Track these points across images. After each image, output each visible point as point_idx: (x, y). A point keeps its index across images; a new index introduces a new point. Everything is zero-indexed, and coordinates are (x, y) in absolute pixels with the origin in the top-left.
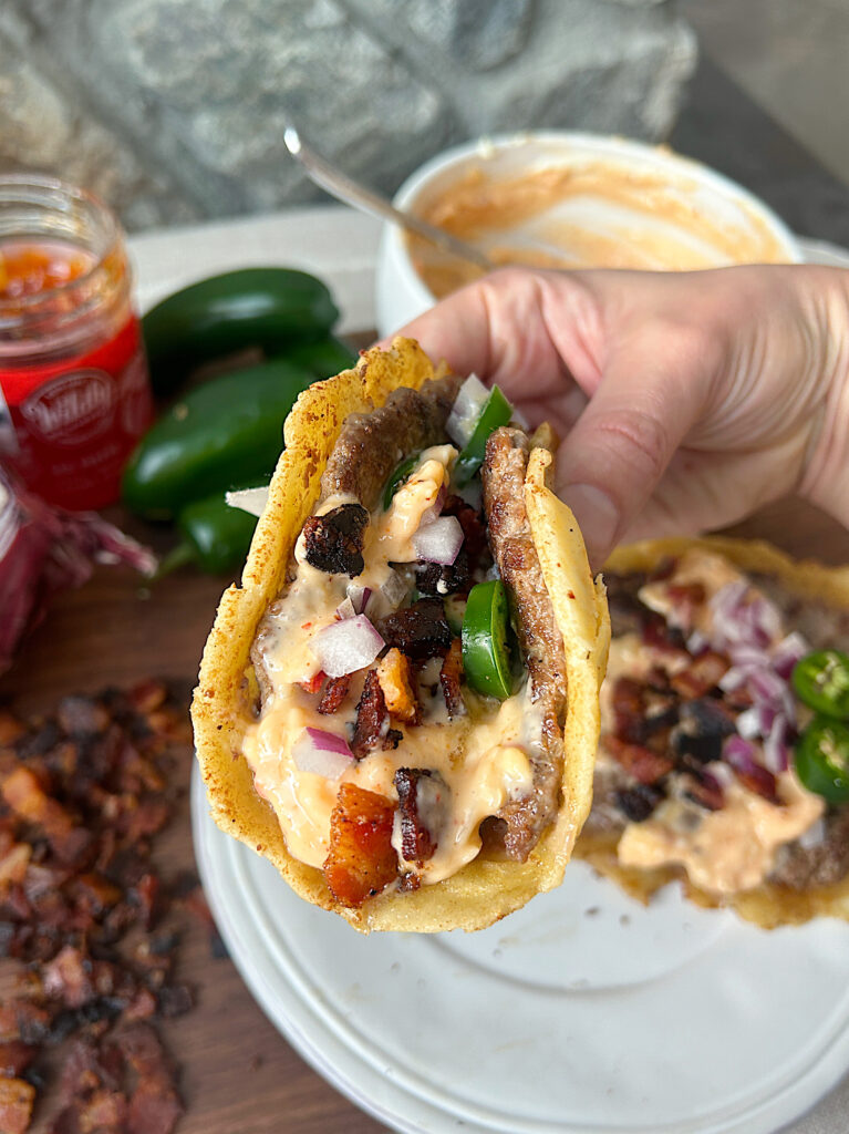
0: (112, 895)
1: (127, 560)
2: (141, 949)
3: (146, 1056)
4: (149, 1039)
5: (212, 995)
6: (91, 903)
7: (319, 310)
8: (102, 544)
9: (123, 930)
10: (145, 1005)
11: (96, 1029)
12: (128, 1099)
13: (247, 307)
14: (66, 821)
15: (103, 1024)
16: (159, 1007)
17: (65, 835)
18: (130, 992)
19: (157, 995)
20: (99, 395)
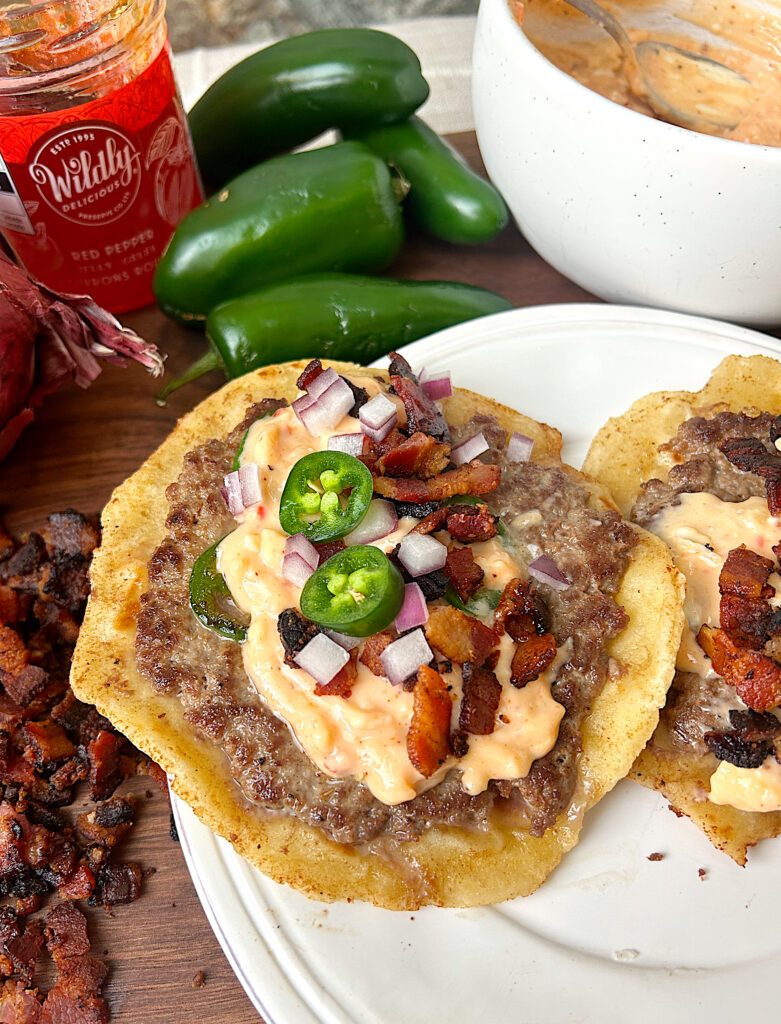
0: (63, 746)
1: (125, 352)
2: (86, 812)
3: (70, 948)
4: (79, 929)
5: (161, 884)
6: (35, 754)
7: (402, 82)
8: (95, 334)
9: (73, 790)
10: (82, 885)
11: (18, 905)
12: (42, 997)
13: (320, 76)
14: (20, 656)
15: (30, 901)
16: (96, 891)
17: (16, 672)
18: (65, 868)
19: (93, 876)
20: (117, 161)
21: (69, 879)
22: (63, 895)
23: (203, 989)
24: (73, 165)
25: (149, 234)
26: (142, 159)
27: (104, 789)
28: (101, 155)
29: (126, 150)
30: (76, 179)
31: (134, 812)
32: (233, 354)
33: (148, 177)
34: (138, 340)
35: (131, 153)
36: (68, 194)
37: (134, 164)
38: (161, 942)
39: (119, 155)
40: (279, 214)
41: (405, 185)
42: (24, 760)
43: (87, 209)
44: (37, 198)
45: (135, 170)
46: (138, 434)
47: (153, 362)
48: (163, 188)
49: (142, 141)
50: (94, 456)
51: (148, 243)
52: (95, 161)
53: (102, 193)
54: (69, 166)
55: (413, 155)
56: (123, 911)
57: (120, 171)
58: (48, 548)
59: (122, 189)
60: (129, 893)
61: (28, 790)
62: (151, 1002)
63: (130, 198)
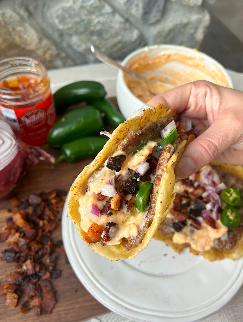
0: (40, 246)
1: (47, 158)
2: (47, 260)
3: (47, 288)
4: (48, 284)
5: (65, 273)
6: (35, 248)
7: (101, 92)
8: (40, 155)
9: (43, 255)
10: (48, 275)
11: (35, 281)
12: (42, 299)
13: (82, 91)
15: (37, 280)
16: (51, 276)
18: (44, 272)
19: (50, 273)
20: (41, 115)
21: (45, 274)
22: (44, 278)
27: (51, 254)
31: (57, 259)
34: (49, 156)
41: (103, 115)
42: (32, 250)
47: (53, 160)
51: (46, 130)
55: (104, 107)
56: (57, 280)
61: (34, 256)
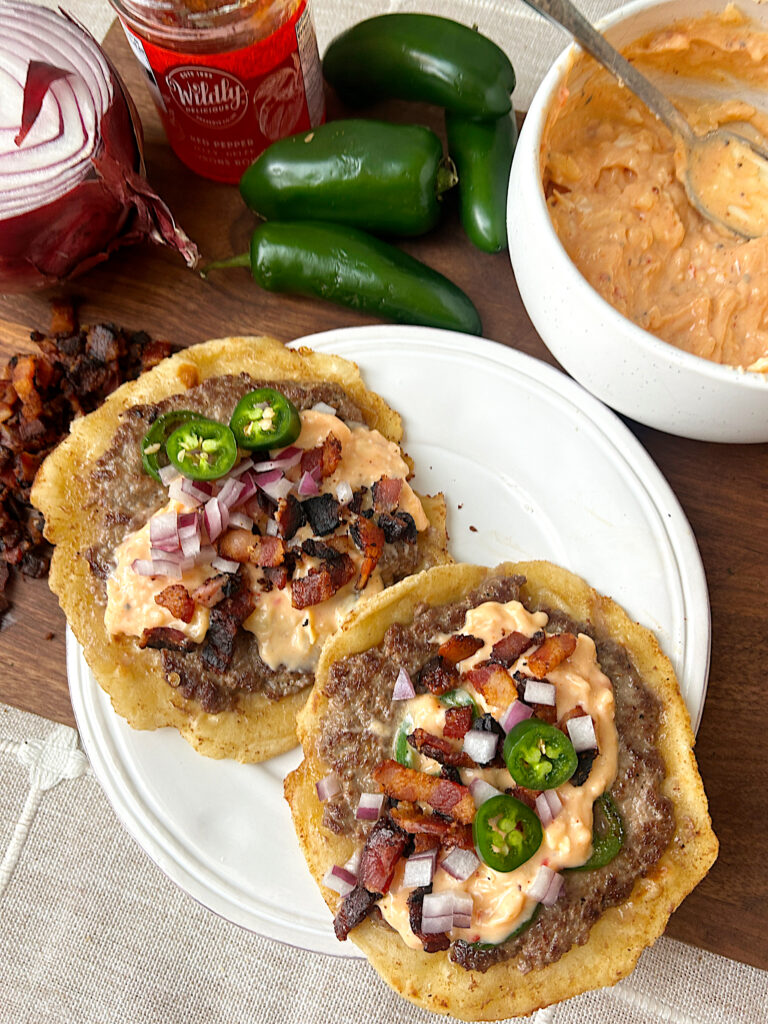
8: (158, 224)
10: (15, 556)
14: (35, 411)
16: (20, 563)
17: (29, 420)
18: (10, 544)
19: (22, 555)
20: (228, 94)
21: (9, 550)
22: (3, 556)
23: (49, 642)
24: (195, 87)
25: (250, 142)
26: (251, 97)
28: (216, 88)
29: (238, 89)
30: (197, 98)
32: (259, 262)
33: (253, 109)
34: (184, 238)
35: (241, 90)
36: (190, 102)
37: (242, 98)
38: (41, 607)
39: (231, 91)
40: (334, 174)
41: (455, 179)
42: (13, 473)
43: (203, 116)
44: (169, 95)
45: (243, 102)
46: (188, 285)
47: (190, 258)
48: (266, 117)
49: (252, 84)
50: (153, 288)
51: (248, 147)
52: (212, 90)
53: (215, 110)
54: (192, 88)
56: (31, 581)
57: (230, 100)
58: (87, 346)
59: (230, 112)
60: (35, 574)
61: (10, 490)
62: (22, 634)
63: (236, 118)
